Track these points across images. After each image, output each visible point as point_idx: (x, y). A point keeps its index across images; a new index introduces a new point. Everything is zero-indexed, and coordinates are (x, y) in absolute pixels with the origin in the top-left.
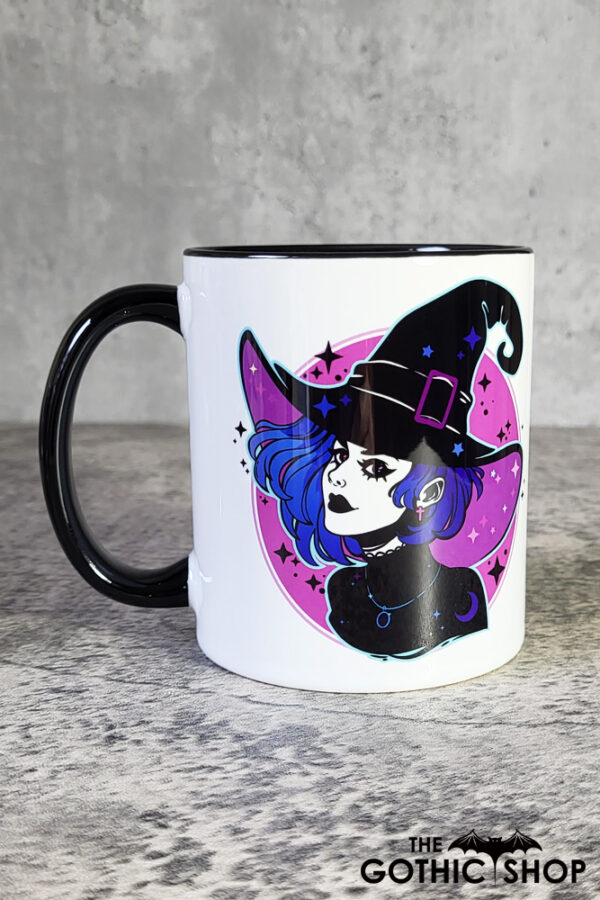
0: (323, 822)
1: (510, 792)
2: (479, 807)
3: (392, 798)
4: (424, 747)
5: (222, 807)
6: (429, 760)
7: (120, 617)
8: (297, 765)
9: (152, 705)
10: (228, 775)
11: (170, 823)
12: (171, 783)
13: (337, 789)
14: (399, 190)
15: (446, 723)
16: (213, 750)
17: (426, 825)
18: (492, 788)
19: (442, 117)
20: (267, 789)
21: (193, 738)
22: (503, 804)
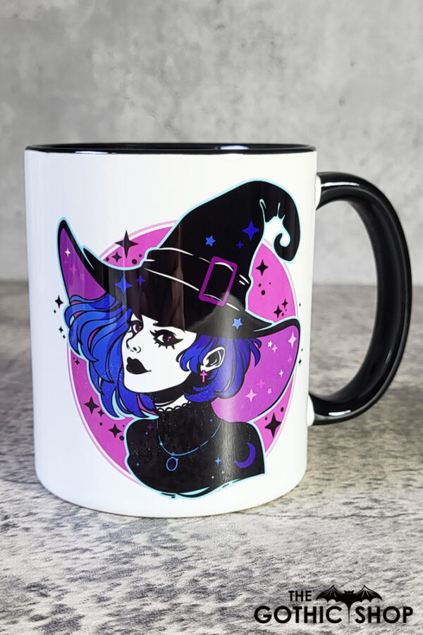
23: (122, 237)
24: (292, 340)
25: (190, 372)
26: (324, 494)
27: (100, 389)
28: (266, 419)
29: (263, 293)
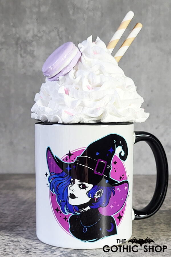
23: (68, 153)
24: (126, 188)
25: (91, 198)
27: (60, 204)
28: (117, 215)
29: (116, 171)
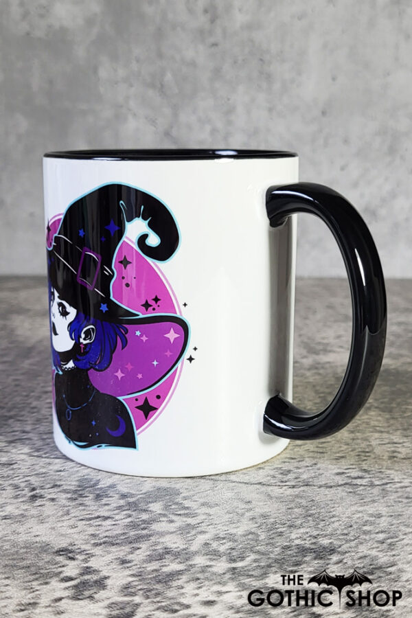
0: (184, 555)
1: (315, 533)
2: (293, 544)
3: (231, 538)
4: (254, 502)
5: (113, 545)
6: (259, 511)
7: (38, 412)
8: (165, 515)
9: (62, 473)
10: (117, 522)
11: (77, 557)
12: (76, 529)
13: (193, 532)
14: (231, 111)
15: (269, 485)
16: (106, 505)
17: (257, 557)
18: (302, 530)
19: (261, 60)
20: (144, 532)
21: (91, 496)
22: (310, 542)
25: (74, 341)
26: (318, 466)
